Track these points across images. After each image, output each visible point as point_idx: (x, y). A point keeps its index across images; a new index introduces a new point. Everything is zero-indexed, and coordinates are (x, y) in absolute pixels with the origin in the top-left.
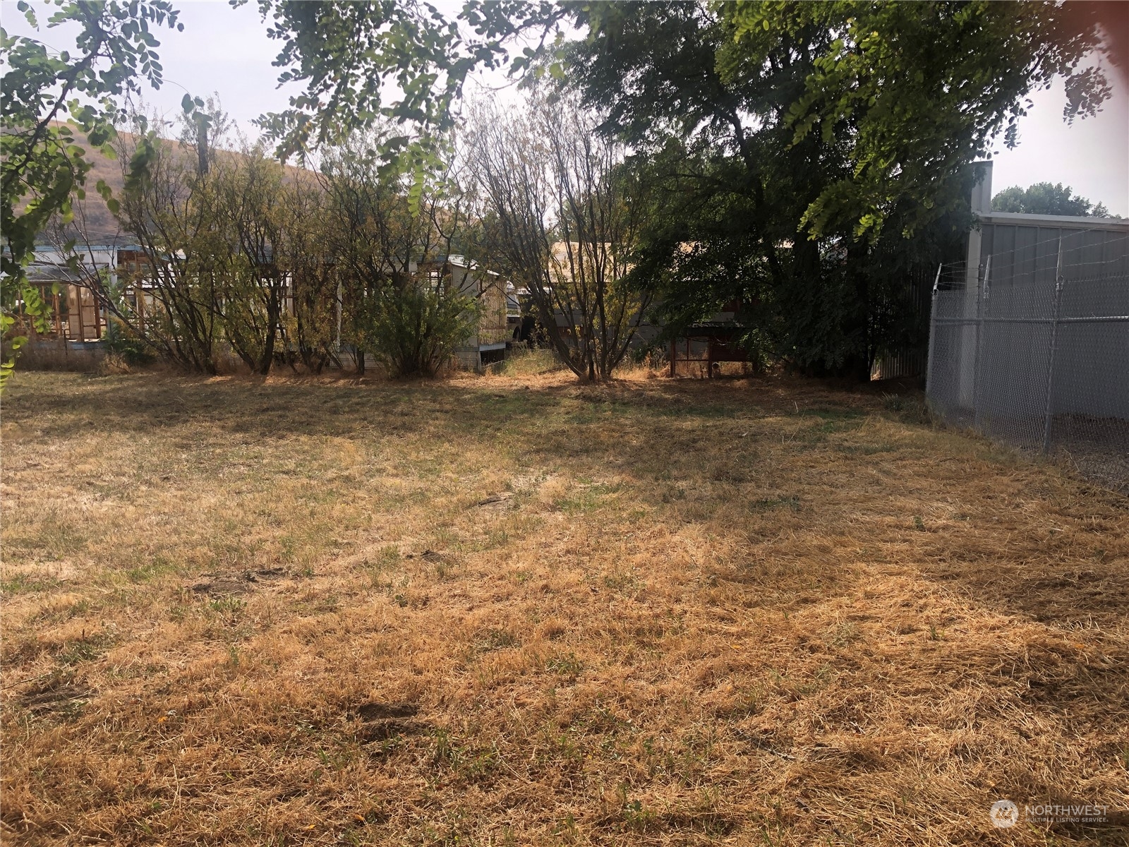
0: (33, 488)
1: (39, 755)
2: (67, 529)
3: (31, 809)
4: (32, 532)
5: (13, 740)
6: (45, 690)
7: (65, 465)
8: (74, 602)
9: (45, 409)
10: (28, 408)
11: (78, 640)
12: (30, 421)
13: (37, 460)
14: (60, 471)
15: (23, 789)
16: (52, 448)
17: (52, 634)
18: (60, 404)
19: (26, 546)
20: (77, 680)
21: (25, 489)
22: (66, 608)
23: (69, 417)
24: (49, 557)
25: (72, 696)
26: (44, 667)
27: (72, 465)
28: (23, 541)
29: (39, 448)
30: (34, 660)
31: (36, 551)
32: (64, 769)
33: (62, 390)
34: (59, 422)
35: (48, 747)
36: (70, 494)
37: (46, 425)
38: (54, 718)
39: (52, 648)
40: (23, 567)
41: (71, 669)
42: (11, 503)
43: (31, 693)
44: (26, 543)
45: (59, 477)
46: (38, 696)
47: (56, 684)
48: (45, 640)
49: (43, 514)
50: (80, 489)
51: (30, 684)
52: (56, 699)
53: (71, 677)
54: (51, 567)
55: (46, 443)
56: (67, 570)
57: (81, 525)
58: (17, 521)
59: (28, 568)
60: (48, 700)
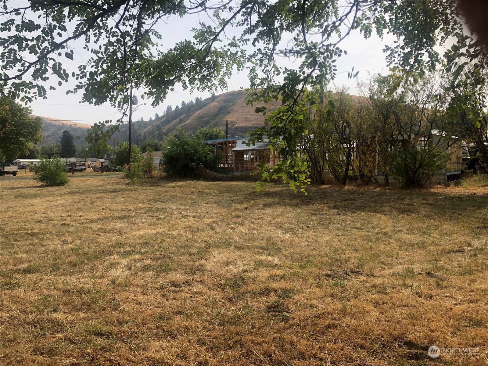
0: (262, 227)
1: (275, 333)
2: (275, 244)
3: (275, 353)
4: (264, 243)
5: (266, 325)
6: (275, 307)
7: (272, 219)
8: (281, 274)
9: (263, 197)
10: (258, 196)
11: (284, 289)
12: (259, 201)
13: (262, 216)
14: (270, 221)
15: (271, 345)
16: (267, 212)
17: (275, 285)
18: (268, 195)
19: (262, 249)
20: (285, 305)
21: (260, 227)
22: (278, 276)
23: (271, 200)
24: (270, 254)
25: (284, 311)
26: (273, 298)
27: (274, 219)
28: (261, 247)
29: (262, 211)
30: (269, 294)
31: (265, 251)
32: (285, 340)
33: (268, 190)
34: (268, 202)
35: (279, 330)
36: (274, 230)
37: (264, 203)
38: (279, 319)
39: (275, 291)
40: (262, 257)
41: (283, 301)
42: (255, 232)
43: (270, 307)
44: (262, 248)
45: (270, 223)
46: (272, 309)
47: (278, 306)
48: (273, 287)
49: (266, 237)
50: (278, 228)
51: (269, 304)
52: (279, 311)
53: (283, 304)
54: (270, 258)
55: (265, 210)
56: (276, 261)
57: (279, 243)
58: (258, 239)
59: (264, 258)
60: (276, 311)
